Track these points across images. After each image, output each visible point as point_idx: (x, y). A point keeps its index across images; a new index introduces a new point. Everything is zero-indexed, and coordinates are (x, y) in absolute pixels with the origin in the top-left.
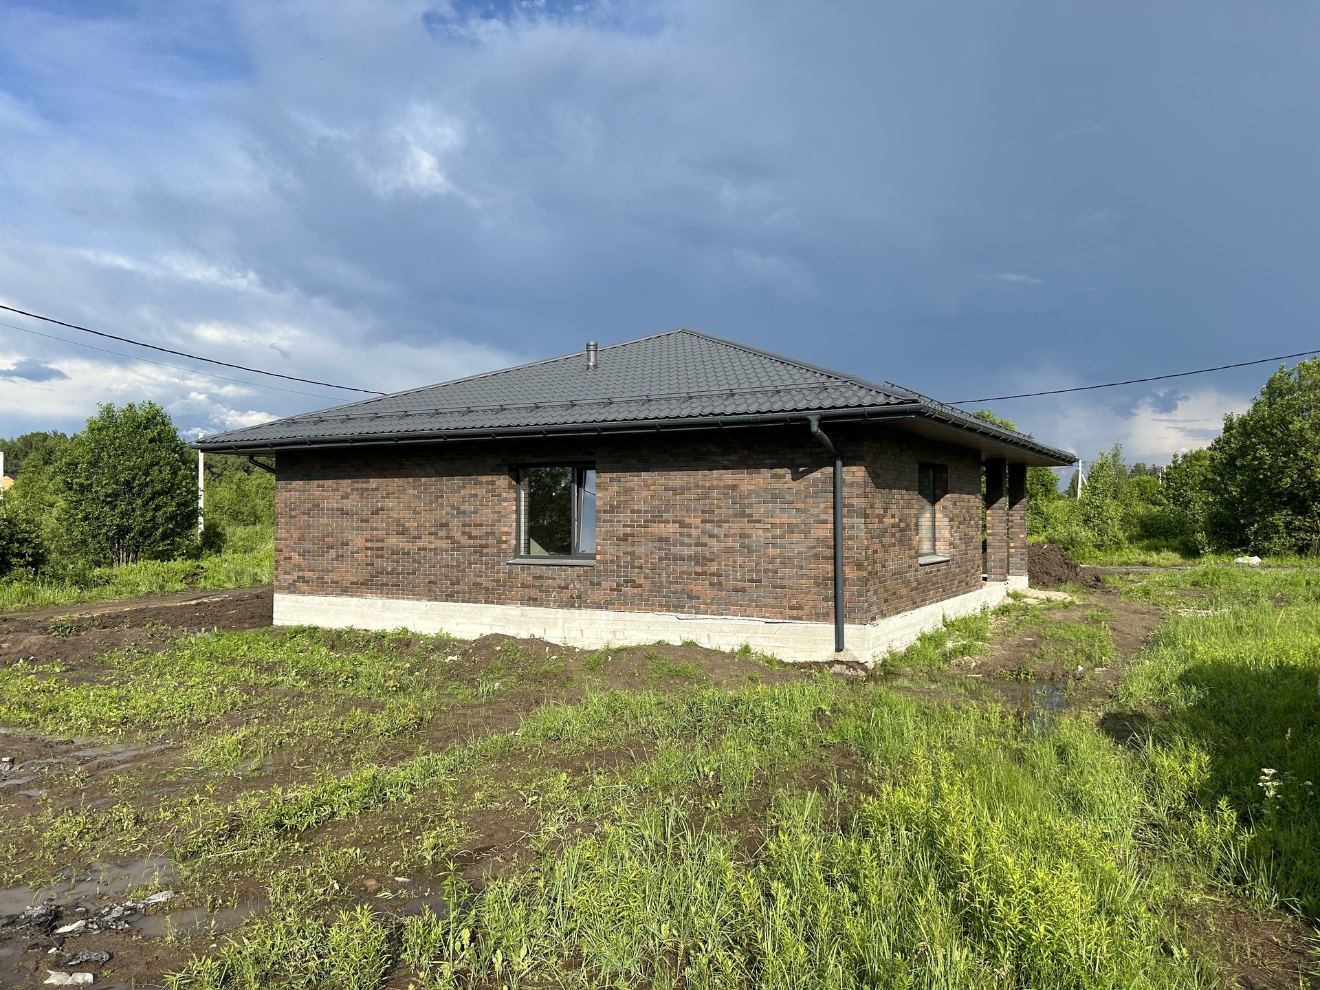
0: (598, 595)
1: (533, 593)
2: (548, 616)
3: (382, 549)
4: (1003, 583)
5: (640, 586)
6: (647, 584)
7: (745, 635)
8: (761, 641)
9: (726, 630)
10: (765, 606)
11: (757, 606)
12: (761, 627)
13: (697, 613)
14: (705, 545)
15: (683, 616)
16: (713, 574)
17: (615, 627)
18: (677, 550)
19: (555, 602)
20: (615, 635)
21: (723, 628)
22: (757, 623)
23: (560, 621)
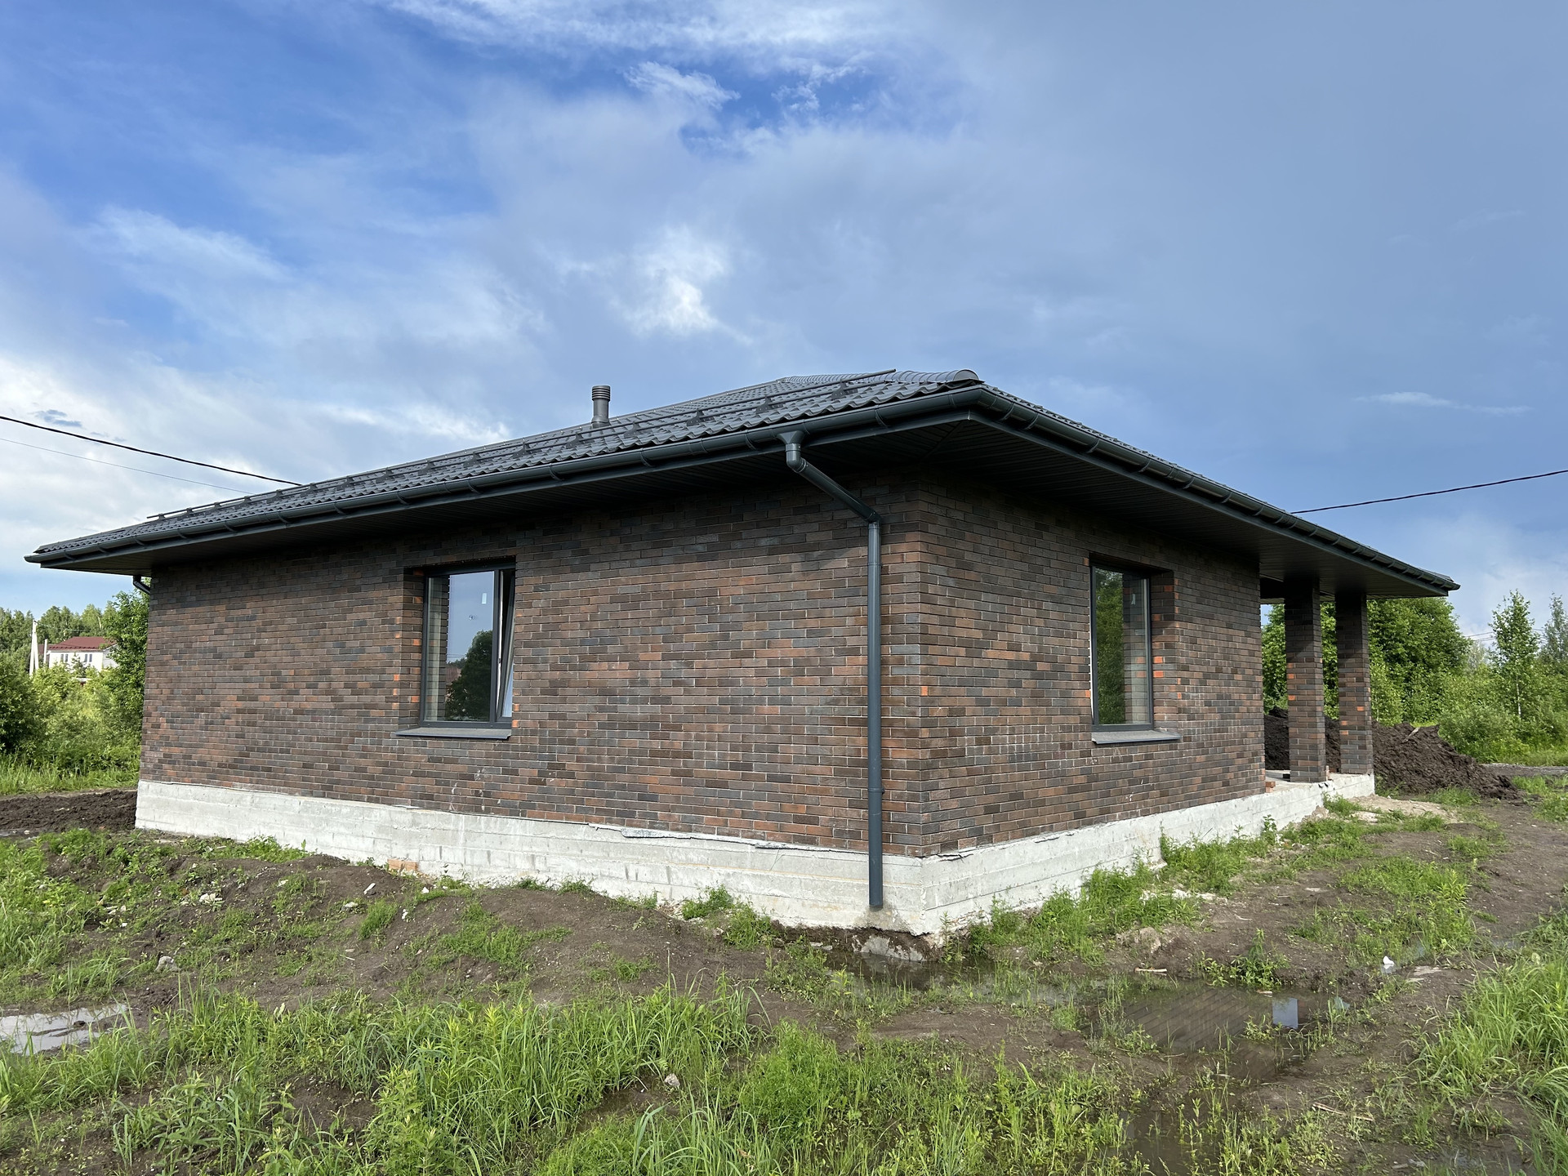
0: (514, 790)
1: (428, 785)
2: (447, 827)
3: (253, 711)
4: (1316, 784)
5: (571, 775)
6: (582, 775)
7: (723, 871)
8: (748, 884)
9: (695, 859)
10: (756, 816)
11: (744, 815)
12: (749, 856)
13: (652, 827)
14: (666, 700)
15: (631, 831)
16: (677, 755)
17: (534, 848)
18: (624, 708)
19: (456, 801)
20: (533, 864)
21: (691, 856)
22: (744, 847)
23: (461, 835)
